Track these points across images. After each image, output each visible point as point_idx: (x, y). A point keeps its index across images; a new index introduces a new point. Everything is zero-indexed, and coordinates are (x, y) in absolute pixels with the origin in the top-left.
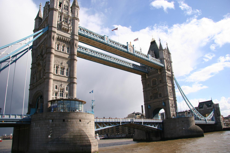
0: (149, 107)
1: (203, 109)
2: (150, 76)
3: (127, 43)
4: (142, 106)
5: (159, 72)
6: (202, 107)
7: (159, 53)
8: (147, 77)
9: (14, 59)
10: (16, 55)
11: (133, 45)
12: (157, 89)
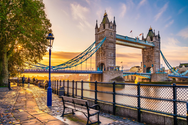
0: (145, 66)
1: (182, 68)
2: (147, 50)
3: (136, 37)
4: (141, 62)
5: (152, 49)
6: (182, 67)
7: (153, 38)
8: (145, 50)
9: (90, 48)
10: (90, 47)
11: (139, 38)
12: (150, 58)
